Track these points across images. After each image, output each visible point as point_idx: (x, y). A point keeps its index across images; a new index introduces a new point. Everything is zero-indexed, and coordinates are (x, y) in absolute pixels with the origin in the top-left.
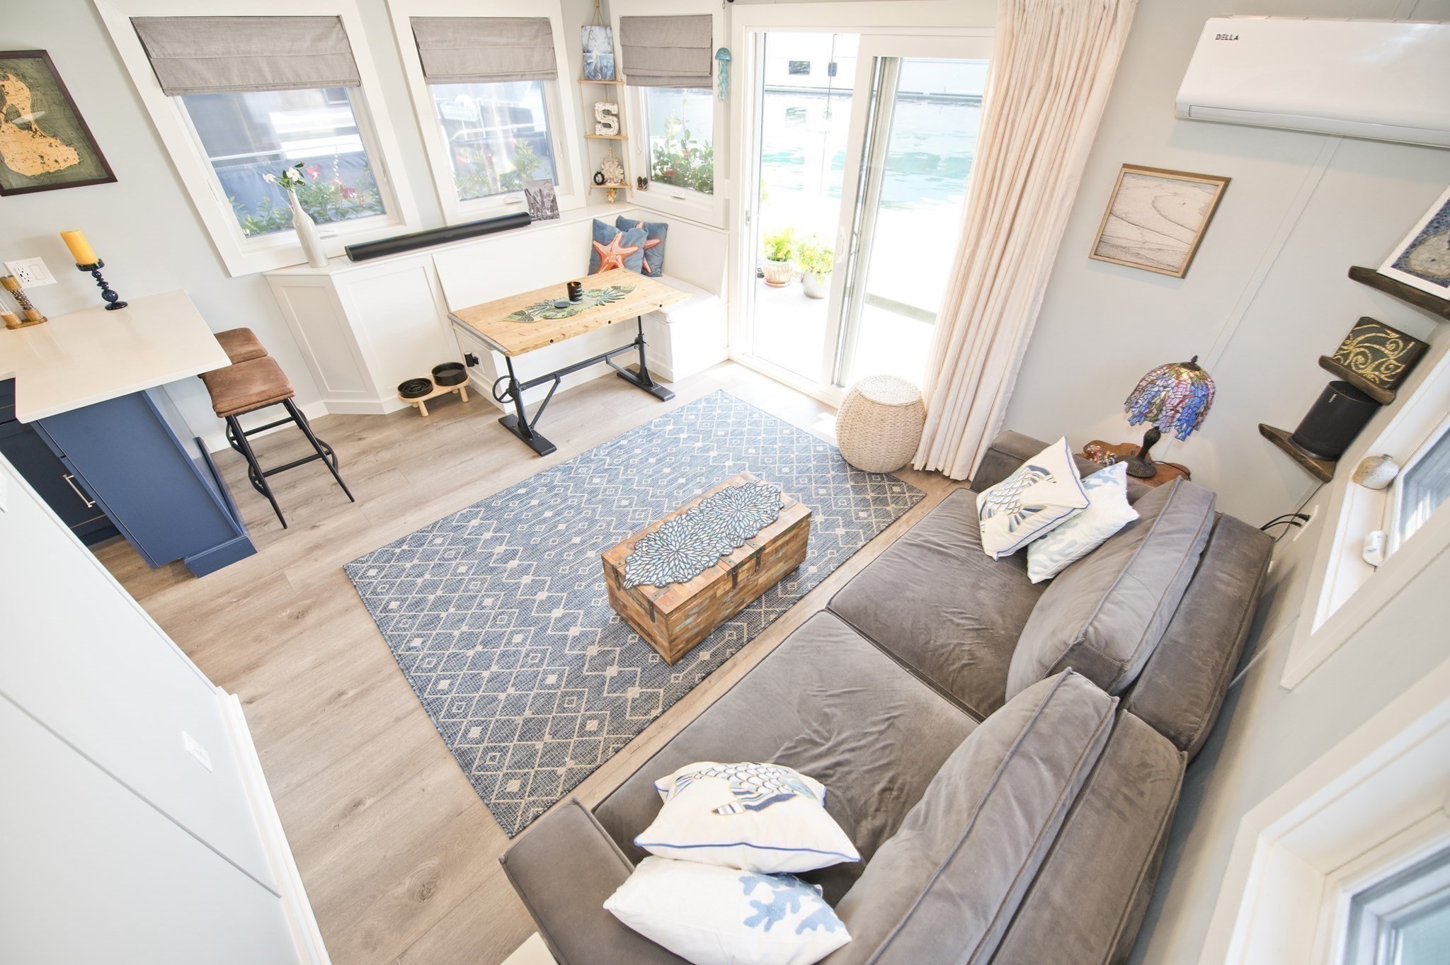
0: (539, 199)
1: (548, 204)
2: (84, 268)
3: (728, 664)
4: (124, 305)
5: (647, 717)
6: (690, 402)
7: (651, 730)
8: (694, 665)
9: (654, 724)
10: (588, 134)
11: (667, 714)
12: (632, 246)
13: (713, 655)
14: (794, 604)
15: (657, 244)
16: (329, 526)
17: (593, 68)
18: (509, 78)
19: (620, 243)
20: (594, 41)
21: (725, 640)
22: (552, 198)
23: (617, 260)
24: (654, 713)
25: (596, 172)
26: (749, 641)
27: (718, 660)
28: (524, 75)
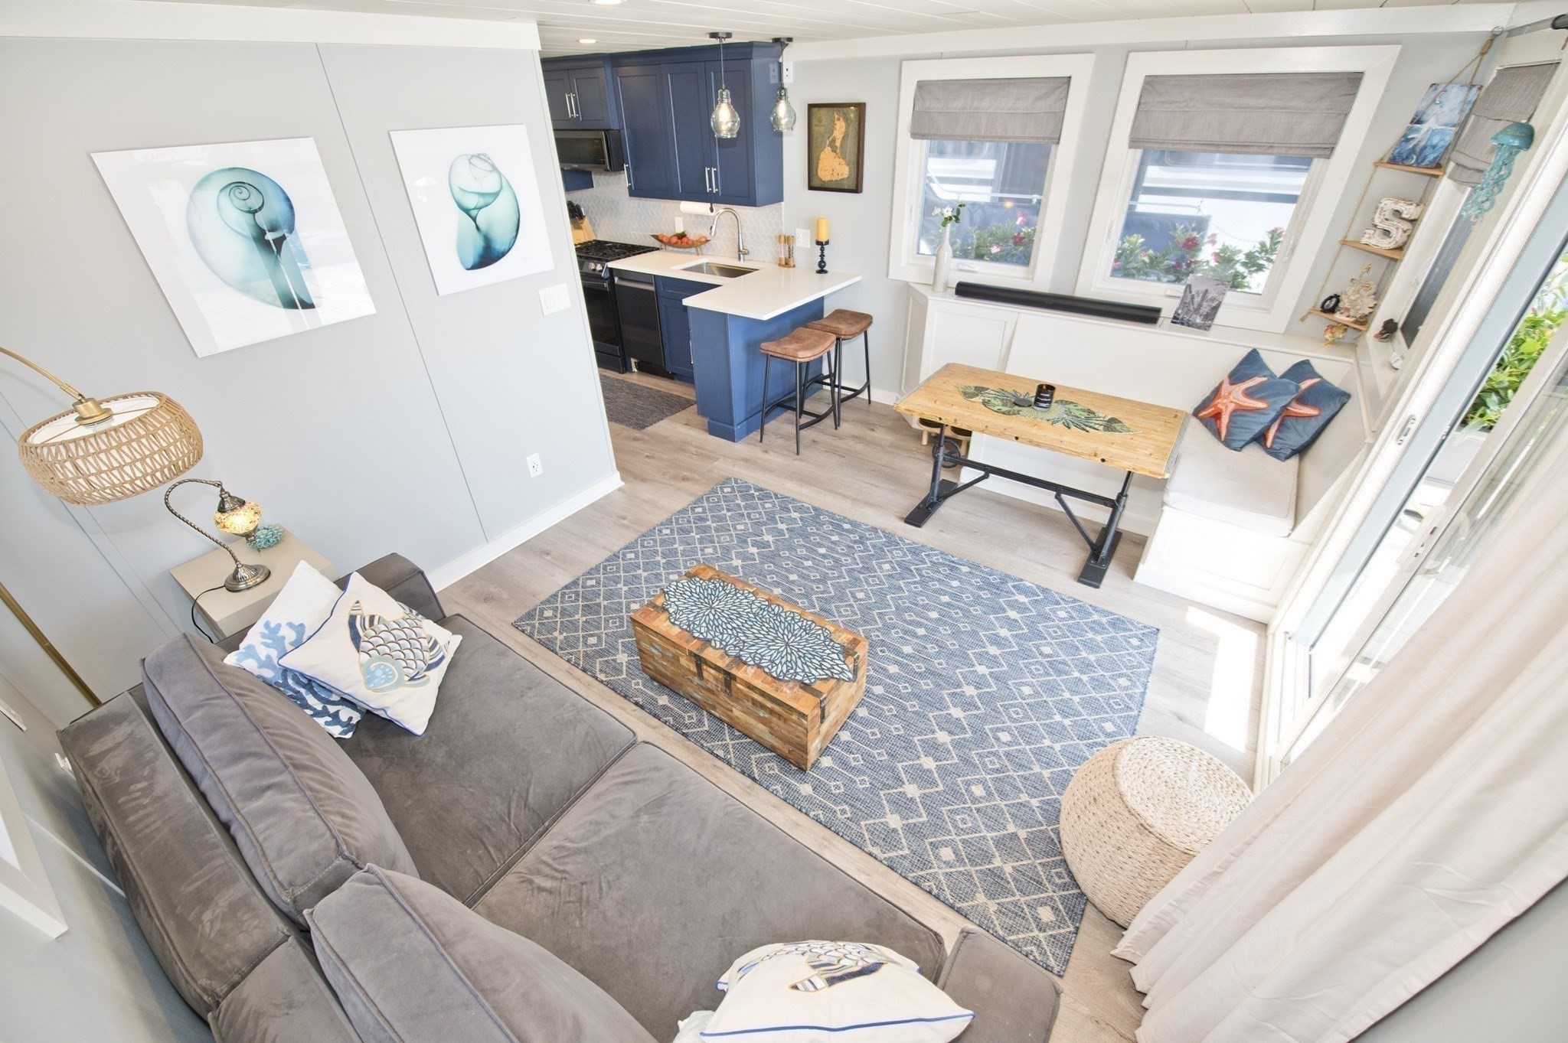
0: (1197, 300)
1: (1205, 309)
2: (818, 243)
3: (655, 722)
4: (826, 272)
5: (598, 672)
6: (1094, 604)
7: (589, 679)
8: (651, 693)
9: (591, 679)
10: (1348, 239)
11: (602, 686)
12: (1260, 399)
13: (664, 707)
14: (743, 773)
15: (1310, 417)
16: (773, 458)
17: (1411, 146)
18: (1245, 149)
19: (1247, 389)
20: (1438, 106)
21: (683, 714)
22: (1214, 305)
23: (1227, 407)
24: (602, 677)
25: (1332, 294)
26: (683, 734)
27: (658, 712)
28: (1272, 147)
